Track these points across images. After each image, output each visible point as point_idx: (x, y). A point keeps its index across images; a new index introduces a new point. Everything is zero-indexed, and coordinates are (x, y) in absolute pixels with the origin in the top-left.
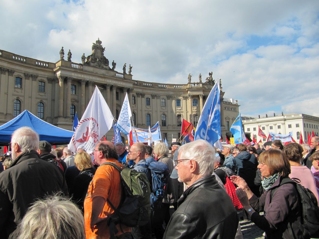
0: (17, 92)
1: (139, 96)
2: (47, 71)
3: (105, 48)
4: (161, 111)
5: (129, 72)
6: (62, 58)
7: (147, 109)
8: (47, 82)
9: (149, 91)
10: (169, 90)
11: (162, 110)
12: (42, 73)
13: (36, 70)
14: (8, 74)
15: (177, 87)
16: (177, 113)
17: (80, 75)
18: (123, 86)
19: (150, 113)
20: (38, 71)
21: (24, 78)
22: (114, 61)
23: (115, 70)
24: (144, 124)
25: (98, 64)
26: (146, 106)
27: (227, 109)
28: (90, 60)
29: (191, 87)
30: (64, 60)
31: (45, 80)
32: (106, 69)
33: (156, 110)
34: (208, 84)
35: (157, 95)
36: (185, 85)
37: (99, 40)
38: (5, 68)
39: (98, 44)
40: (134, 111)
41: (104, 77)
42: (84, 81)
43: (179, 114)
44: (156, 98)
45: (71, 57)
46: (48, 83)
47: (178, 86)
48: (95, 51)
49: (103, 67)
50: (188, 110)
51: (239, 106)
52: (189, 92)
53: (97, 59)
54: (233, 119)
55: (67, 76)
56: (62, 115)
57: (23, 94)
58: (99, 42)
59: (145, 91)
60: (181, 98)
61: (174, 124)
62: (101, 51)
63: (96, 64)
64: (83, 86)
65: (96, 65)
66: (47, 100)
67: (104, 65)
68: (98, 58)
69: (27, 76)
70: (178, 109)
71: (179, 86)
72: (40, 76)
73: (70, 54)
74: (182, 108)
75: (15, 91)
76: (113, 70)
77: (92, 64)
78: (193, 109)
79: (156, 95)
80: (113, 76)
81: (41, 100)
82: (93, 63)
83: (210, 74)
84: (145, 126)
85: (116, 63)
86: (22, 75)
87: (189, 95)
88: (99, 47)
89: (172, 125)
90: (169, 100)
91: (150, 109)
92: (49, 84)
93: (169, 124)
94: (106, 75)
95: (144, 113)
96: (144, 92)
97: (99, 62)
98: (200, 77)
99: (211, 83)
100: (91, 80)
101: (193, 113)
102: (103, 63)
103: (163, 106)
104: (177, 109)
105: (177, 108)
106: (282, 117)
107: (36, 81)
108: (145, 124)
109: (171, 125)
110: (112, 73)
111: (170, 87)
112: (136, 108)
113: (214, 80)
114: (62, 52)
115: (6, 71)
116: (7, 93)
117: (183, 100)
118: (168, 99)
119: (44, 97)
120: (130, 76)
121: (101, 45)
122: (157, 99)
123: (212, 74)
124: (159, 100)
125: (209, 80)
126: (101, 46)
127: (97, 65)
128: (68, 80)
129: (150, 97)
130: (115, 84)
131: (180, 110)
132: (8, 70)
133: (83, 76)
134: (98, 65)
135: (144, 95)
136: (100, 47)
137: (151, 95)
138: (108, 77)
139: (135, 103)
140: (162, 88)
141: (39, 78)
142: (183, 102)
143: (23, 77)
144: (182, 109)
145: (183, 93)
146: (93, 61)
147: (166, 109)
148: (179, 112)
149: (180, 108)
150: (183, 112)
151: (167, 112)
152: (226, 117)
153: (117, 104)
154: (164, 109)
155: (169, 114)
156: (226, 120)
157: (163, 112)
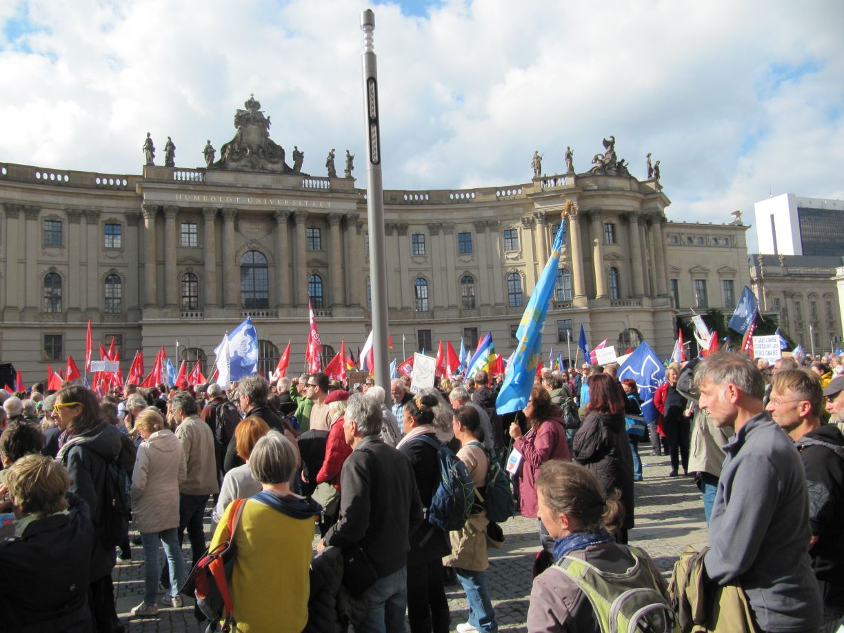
0: (50, 255)
1: (390, 232)
2: (122, 198)
3: (269, 117)
4: (456, 269)
5: (346, 171)
6: (150, 160)
7: (416, 266)
8: (126, 225)
9: (420, 216)
10: (479, 206)
11: (462, 264)
12: (112, 203)
13: (96, 198)
14: (26, 216)
15: (506, 194)
16: (507, 270)
17: (197, 198)
18: (327, 212)
19: (426, 274)
20: (101, 198)
21: (67, 221)
22: (296, 148)
23: (302, 171)
25: (250, 162)
26: (412, 258)
27: (695, 241)
28: (226, 155)
29: (540, 191)
30: (153, 164)
31: (121, 218)
32: (273, 172)
33: (444, 266)
34: (598, 174)
35: (444, 224)
36: (527, 186)
37: (252, 98)
38: (16, 202)
39: (250, 111)
41: (265, 192)
42: (209, 210)
43: (514, 271)
44: (441, 232)
45: (173, 155)
46: (129, 225)
47: (509, 192)
48: (240, 129)
49: (263, 168)
50: (539, 258)
51: (746, 228)
52: (537, 206)
53: (247, 150)
54: (720, 271)
55: (161, 204)
56: (153, 301)
57: (64, 259)
58: (253, 105)
59: (408, 217)
60: (517, 224)
61: (498, 301)
62: (258, 125)
63: (243, 162)
64: (210, 224)
65: (242, 166)
66: (127, 266)
67: (266, 163)
68: (250, 147)
69: (74, 215)
71: (512, 191)
72: (105, 211)
73: (171, 148)
74: (521, 253)
75: (44, 254)
76: (295, 172)
77: (233, 165)
79: (441, 224)
80: (294, 189)
81: (111, 268)
82: (234, 160)
83: (609, 144)
84: (412, 313)
85: (303, 153)
86: (61, 215)
87: (536, 214)
88: (252, 118)
89: (492, 304)
90: (483, 234)
91: (424, 266)
92: (130, 228)
93: (484, 302)
94: (273, 187)
96: (405, 218)
97: (251, 156)
98: (569, 156)
99: (609, 172)
100: (229, 206)
102: (262, 157)
104: (507, 259)
105: (508, 254)
107: (97, 224)
108: (409, 308)
109: (489, 305)
110: (291, 181)
111: (481, 198)
113: (623, 161)
114: (150, 147)
115: (18, 210)
116: (24, 261)
117: (523, 231)
118: (478, 233)
119: (119, 261)
120: (347, 182)
121: (260, 110)
122: (445, 234)
123: (614, 142)
124: (451, 236)
125: (601, 161)
126: (261, 113)
127: (246, 166)
128: (168, 215)
129: (423, 230)
130: (298, 208)
131: (516, 259)
132: (23, 206)
133: (205, 198)
134: (249, 164)
135: (406, 228)
136: (254, 118)
137: (428, 224)
138: (280, 192)
140: (459, 201)
141: (105, 217)
142: (524, 236)
143: (64, 219)
144: (521, 257)
145: (521, 210)
146: (235, 157)
147: (472, 259)
148: (513, 267)
149: (515, 255)
150: (525, 265)
151: (477, 268)
152: (693, 266)
153: (316, 259)
154: (466, 260)
155: (482, 275)
156: (692, 277)
157: (465, 270)
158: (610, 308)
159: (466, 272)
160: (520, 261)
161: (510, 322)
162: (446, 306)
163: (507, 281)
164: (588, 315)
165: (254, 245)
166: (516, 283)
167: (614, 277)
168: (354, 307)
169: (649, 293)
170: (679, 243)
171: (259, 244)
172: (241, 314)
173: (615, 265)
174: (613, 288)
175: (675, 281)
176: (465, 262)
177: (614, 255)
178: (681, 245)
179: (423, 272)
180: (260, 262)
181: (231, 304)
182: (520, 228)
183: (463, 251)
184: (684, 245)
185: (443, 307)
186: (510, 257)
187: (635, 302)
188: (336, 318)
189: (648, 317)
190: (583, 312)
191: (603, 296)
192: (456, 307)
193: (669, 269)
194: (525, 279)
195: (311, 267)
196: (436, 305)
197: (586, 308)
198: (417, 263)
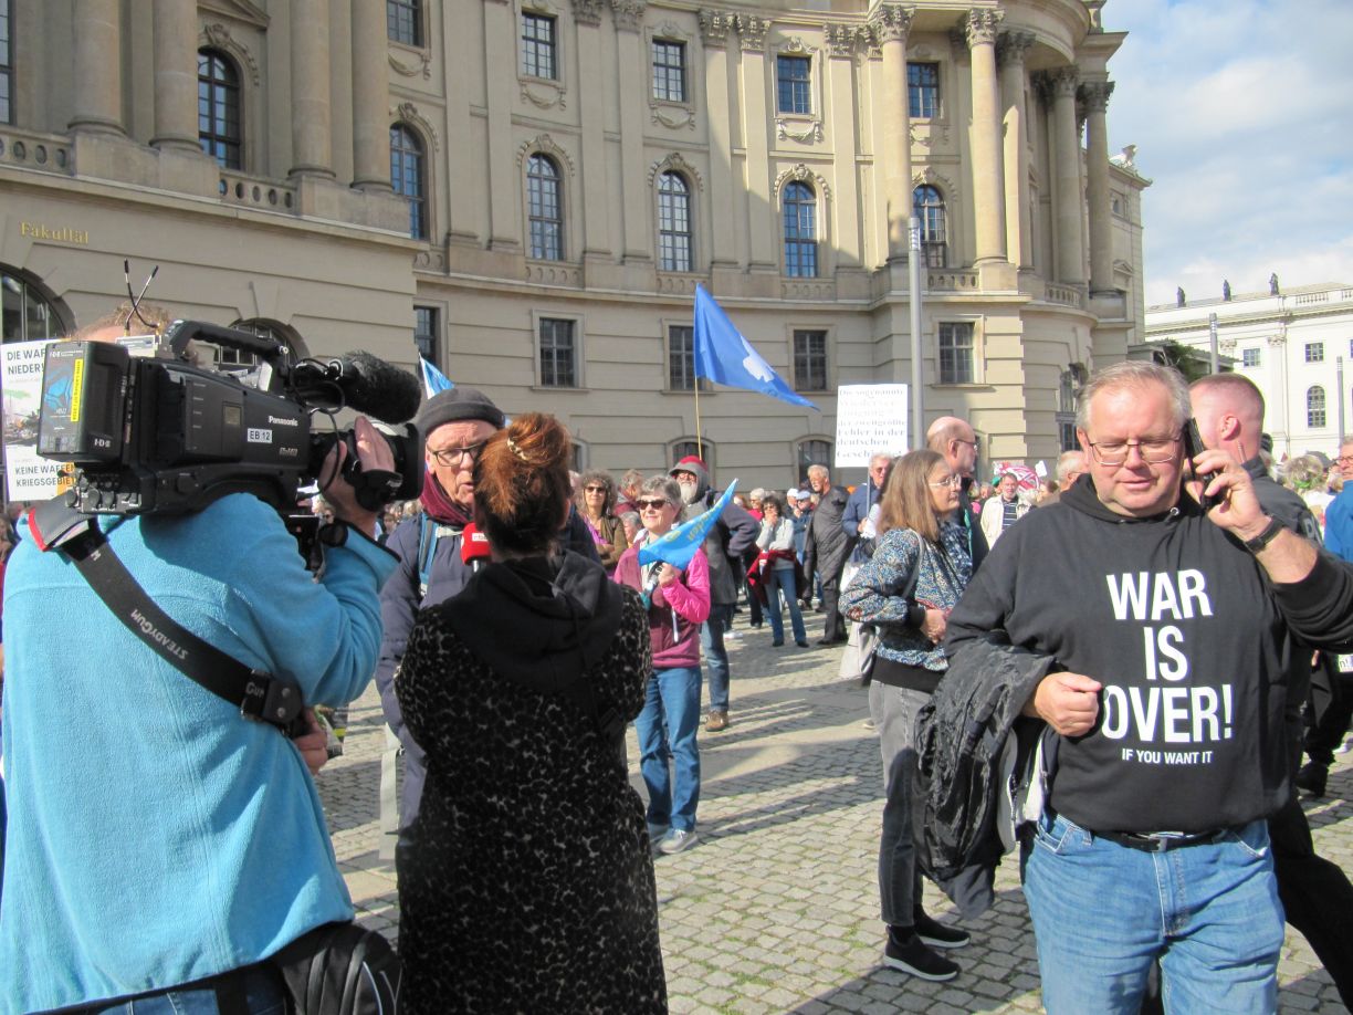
4: (648, 143)
7: (530, 110)
11: (659, 132)
16: (784, 169)
19: (563, 146)
24: (503, 241)
26: (523, 83)
33: (612, 127)
40: (408, 106)
43: (798, 174)
44: (606, 20)
50: (870, 146)
51: (1143, 184)
60: (809, 41)
70: (792, 129)
74: (820, 125)
78: (916, 140)
87: (882, 13)
89: (743, 262)
90: (720, 54)
91: (553, 115)
93: (719, 255)
95: (509, 144)
101: (913, 173)
103: (667, 103)
104: (784, 135)
105: (785, 122)
106: (1273, 304)
108: (511, 243)
109: (733, 264)
112: (432, 86)
117: (830, 64)
118: (705, 46)
122: (617, 30)
124: (634, 38)
129: (556, 3)
131: (808, 140)
139: (418, 38)
142: (828, 79)
144: (821, 139)
148: (799, 163)
149: (806, 130)
150: (830, 162)
151: (703, 151)
154: (673, 122)
155: (715, 176)
157: (672, 152)
158: (1045, 303)
159: (672, 157)
160: (816, 147)
161: (791, 320)
162: (617, 251)
163: (781, 200)
168: (373, 191)
176: (669, 126)
179: (551, 134)
182: (821, 52)
185: (607, 253)
186: (790, 132)
194: (828, 201)
196: (590, 244)
198: (535, 102)
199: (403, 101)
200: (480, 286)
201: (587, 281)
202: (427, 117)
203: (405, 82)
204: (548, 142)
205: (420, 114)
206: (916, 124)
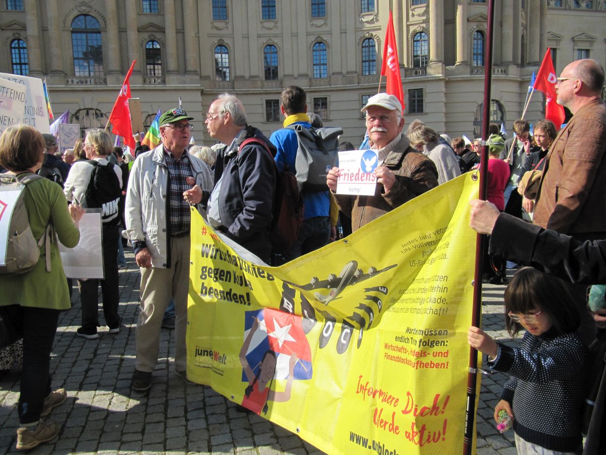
4: (308, 34)
7: (265, 32)
11: (311, 30)
16: (361, 35)
19: (276, 41)
24: (254, 77)
26: (262, 23)
33: (294, 31)
40: (221, 39)
43: (367, 36)
61: (349, 70)
74: (377, 15)
78: (413, 15)
84: (259, 83)
89: (344, 72)
91: (273, 32)
93: (335, 71)
95: (256, 45)
101: (412, 29)
104: (362, 22)
105: (363, 16)
109: (340, 73)
112: (229, 31)
131: (371, 22)
139: (224, 17)
144: (377, 20)
147: (324, 23)
148: (368, 31)
149: (370, 18)
150: (380, 29)
151: (330, 33)
152: (577, 34)
153: (152, 23)
154: (319, 25)
155: (334, 41)
156: (574, 46)
157: (317, 36)
158: (469, 76)
159: (317, 38)
160: (376, 24)
161: (361, 92)
162: (296, 74)
163: (361, 46)
164: (443, 84)
165: (84, 8)
166: (371, 48)
167: (480, 42)
168: (189, 74)
169: (519, 61)
170: (563, 7)
171: (89, 7)
172: (68, 82)
173: (481, 28)
174: (477, 54)
175: (554, 50)
176: (317, 26)
177: (481, 16)
178: (566, 9)
179: (272, 38)
180: (93, 27)
181: (56, 71)
183: (317, 15)
184: (570, 9)
185: (292, 75)
186: (364, 20)
187: (500, 70)
188: (168, 86)
189: (514, 88)
190: (438, 80)
191: (463, 63)
192: (307, 75)
193: (546, 36)
195: (147, 32)
196: (286, 73)
197: (441, 75)
198: (267, 29)
199: (219, 39)
200: (243, 92)
201: (283, 86)
202: (227, 42)
203: (221, 32)
204: (270, 41)
205: (225, 41)
206: (415, 8)
